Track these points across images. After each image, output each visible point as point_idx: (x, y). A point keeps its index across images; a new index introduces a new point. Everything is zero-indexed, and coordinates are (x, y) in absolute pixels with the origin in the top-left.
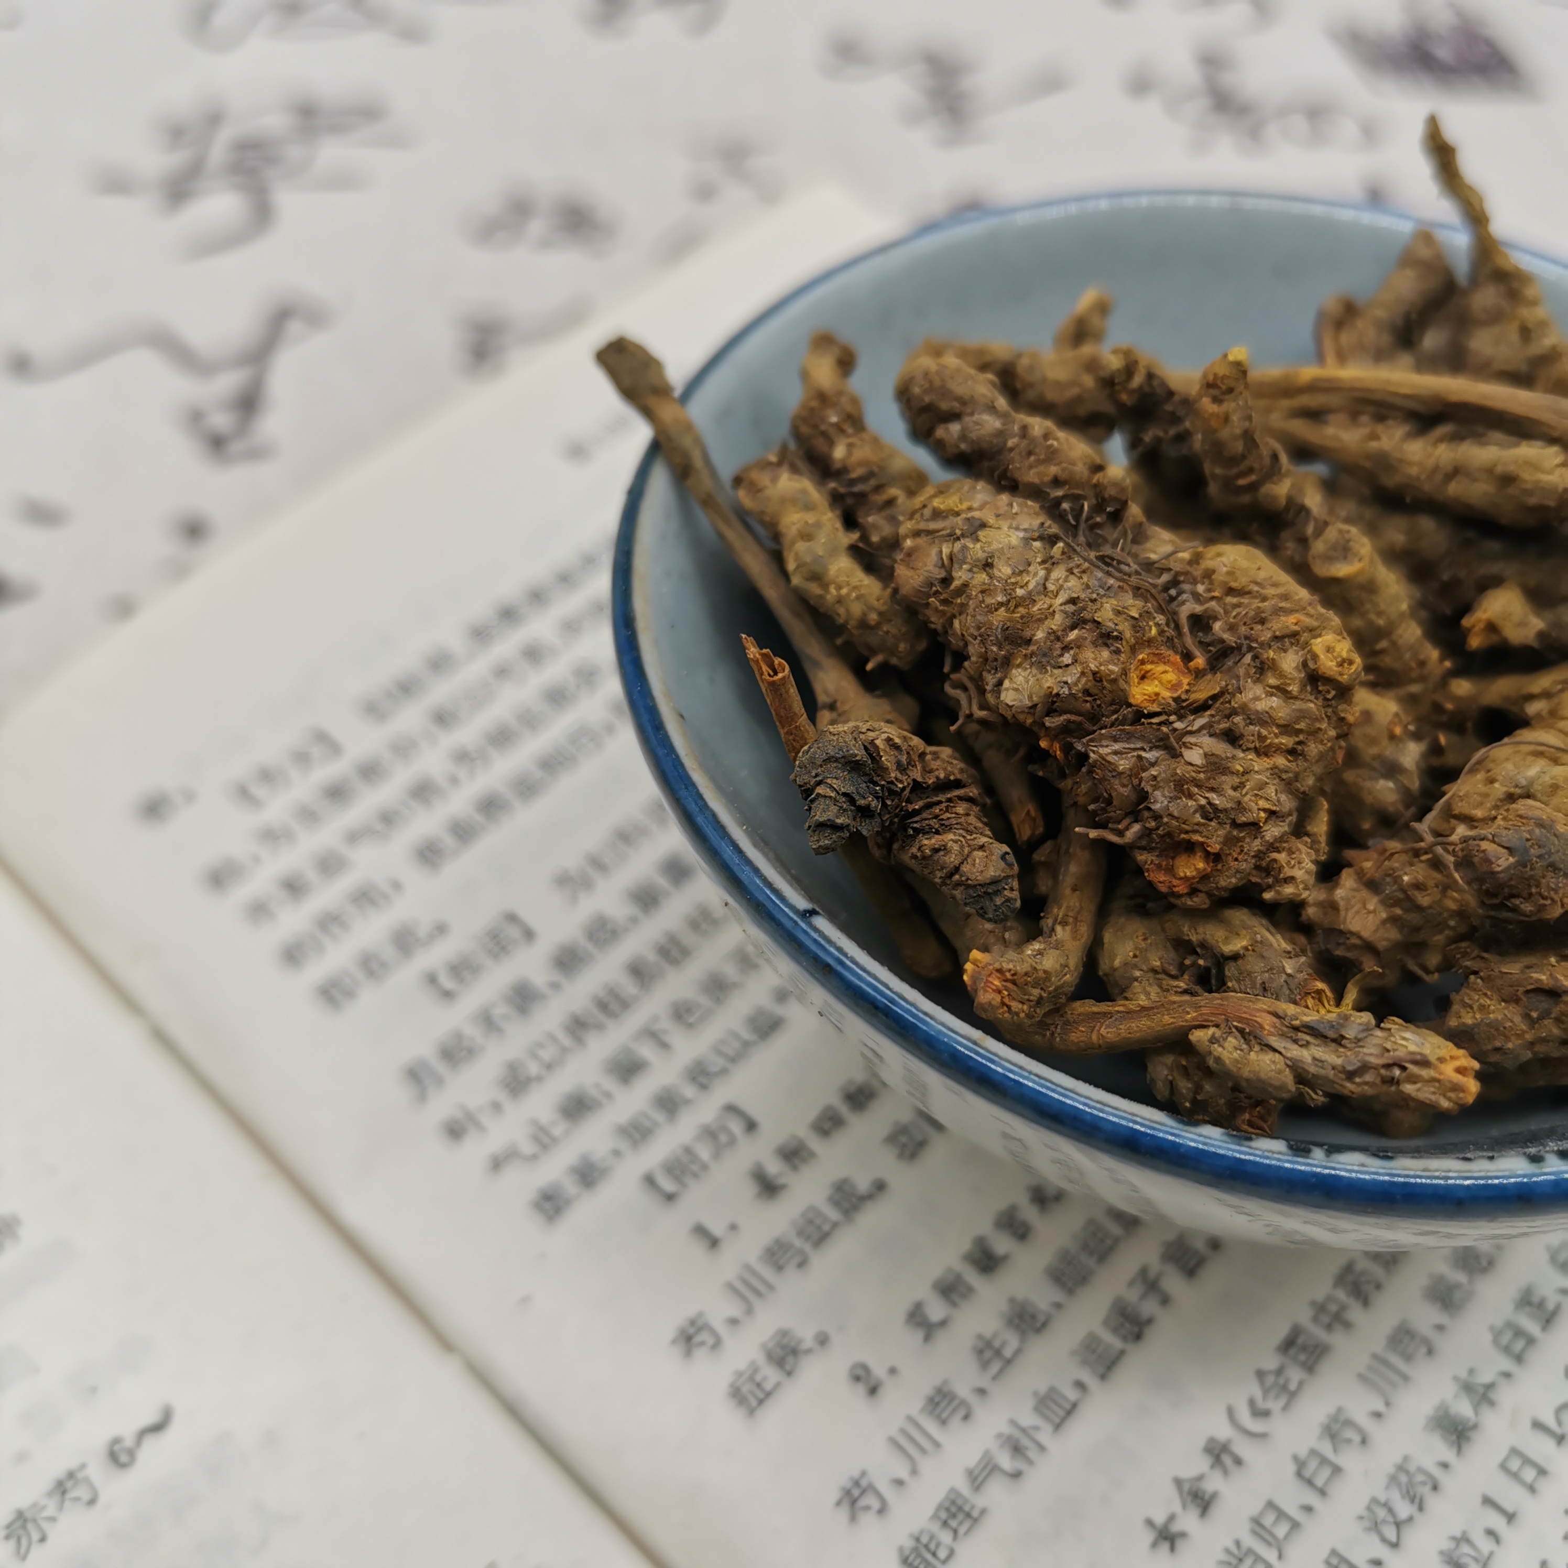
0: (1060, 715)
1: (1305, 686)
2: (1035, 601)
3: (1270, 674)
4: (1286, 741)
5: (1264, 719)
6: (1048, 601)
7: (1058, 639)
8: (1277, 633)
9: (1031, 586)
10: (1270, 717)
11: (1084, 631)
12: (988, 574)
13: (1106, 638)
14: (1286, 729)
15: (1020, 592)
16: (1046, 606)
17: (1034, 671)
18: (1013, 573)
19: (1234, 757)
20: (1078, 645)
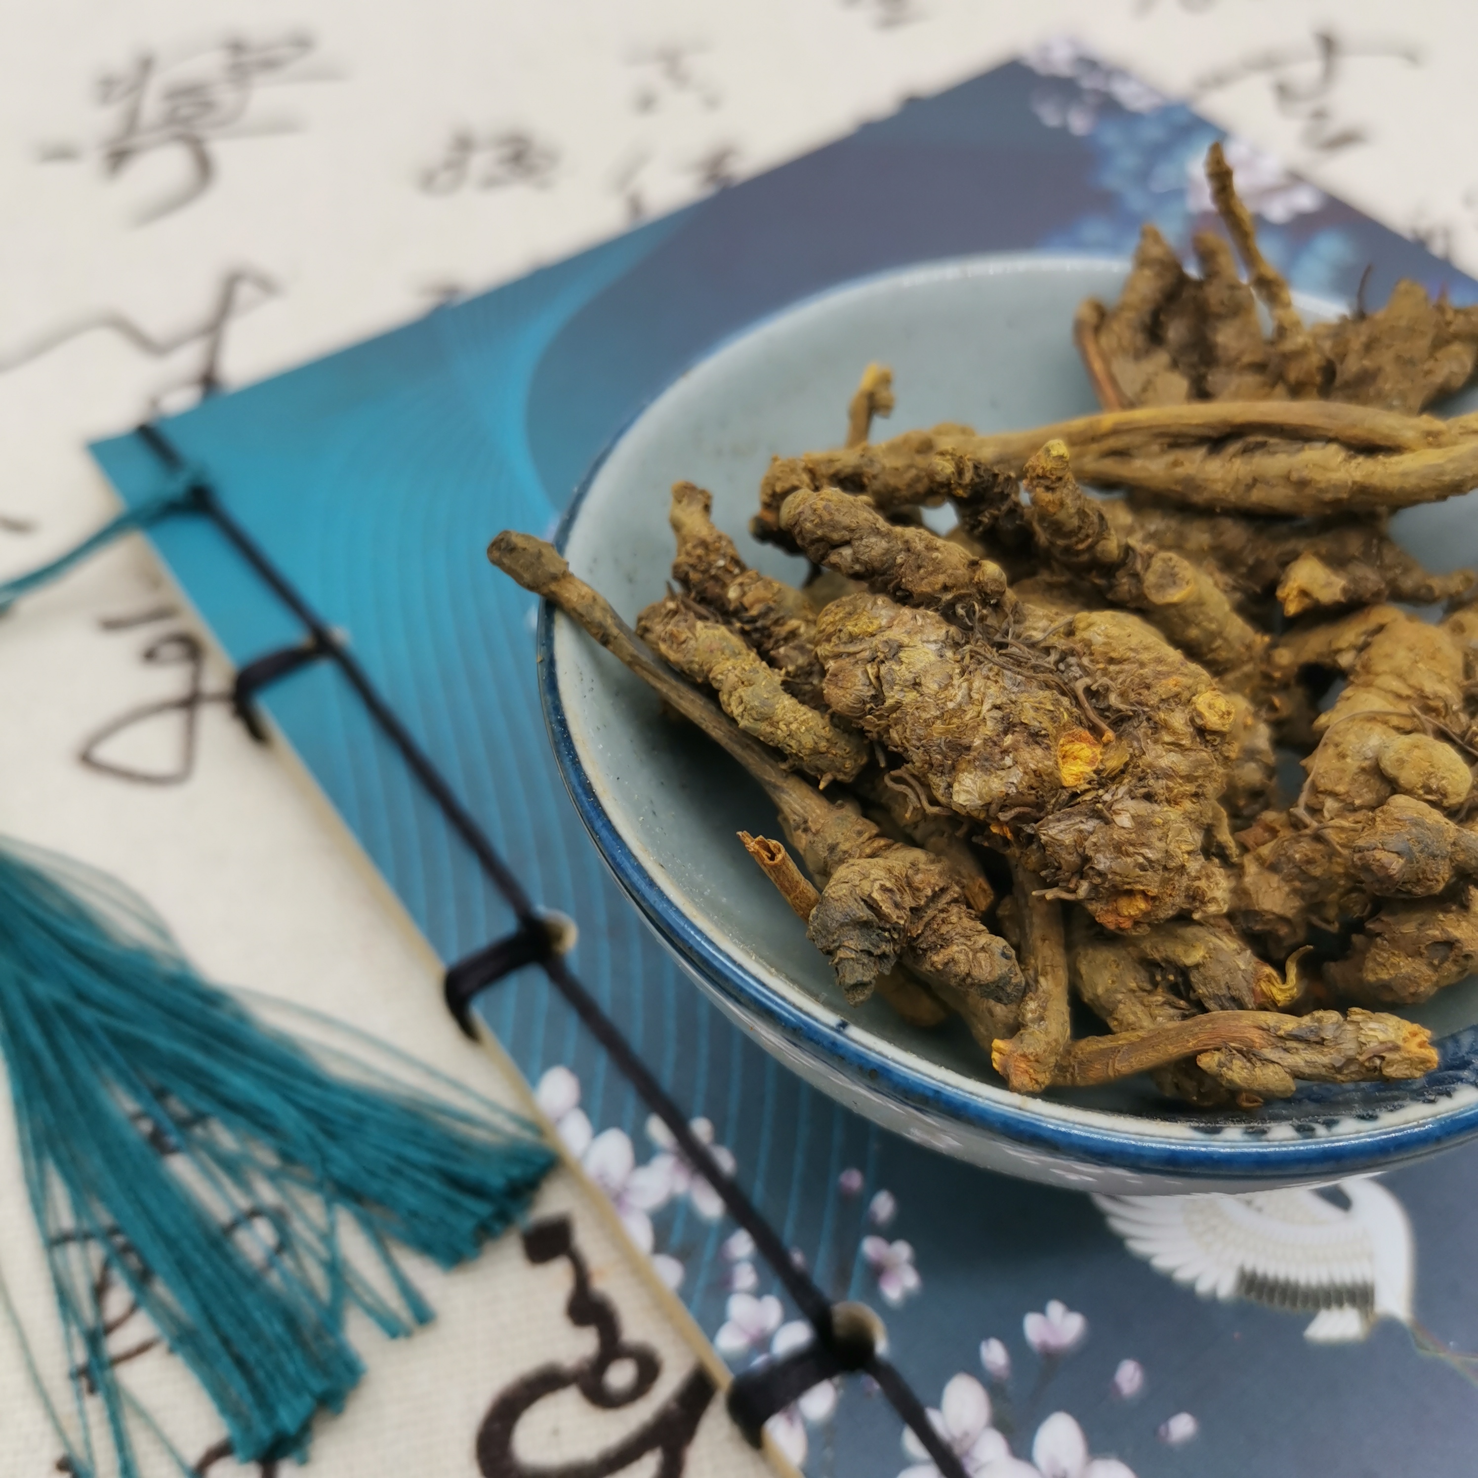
0: (1011, 809)
1: (1195, 738)
2: (965, 711)
3: (1163, 733)
4: (1190, 788)
5: (1168, 774)
6: (976, 709)
7: (995, 744)
8: (1164, 697)
9: (959, 698)
10: (1174, 771)
11: (1016, 734)
12: (918, 692)
13: (1035, 737)
14: (1189, 778)
15: (951, 705)
16: (975, 714)
17: (979, 773)
18: (940, 688)
19: (1153, 812)
20: (1015, 748)
